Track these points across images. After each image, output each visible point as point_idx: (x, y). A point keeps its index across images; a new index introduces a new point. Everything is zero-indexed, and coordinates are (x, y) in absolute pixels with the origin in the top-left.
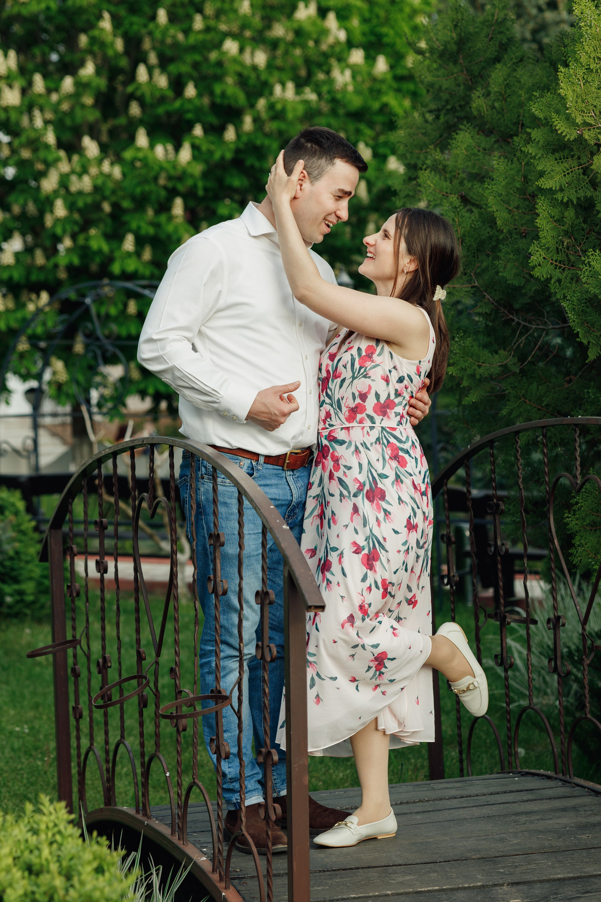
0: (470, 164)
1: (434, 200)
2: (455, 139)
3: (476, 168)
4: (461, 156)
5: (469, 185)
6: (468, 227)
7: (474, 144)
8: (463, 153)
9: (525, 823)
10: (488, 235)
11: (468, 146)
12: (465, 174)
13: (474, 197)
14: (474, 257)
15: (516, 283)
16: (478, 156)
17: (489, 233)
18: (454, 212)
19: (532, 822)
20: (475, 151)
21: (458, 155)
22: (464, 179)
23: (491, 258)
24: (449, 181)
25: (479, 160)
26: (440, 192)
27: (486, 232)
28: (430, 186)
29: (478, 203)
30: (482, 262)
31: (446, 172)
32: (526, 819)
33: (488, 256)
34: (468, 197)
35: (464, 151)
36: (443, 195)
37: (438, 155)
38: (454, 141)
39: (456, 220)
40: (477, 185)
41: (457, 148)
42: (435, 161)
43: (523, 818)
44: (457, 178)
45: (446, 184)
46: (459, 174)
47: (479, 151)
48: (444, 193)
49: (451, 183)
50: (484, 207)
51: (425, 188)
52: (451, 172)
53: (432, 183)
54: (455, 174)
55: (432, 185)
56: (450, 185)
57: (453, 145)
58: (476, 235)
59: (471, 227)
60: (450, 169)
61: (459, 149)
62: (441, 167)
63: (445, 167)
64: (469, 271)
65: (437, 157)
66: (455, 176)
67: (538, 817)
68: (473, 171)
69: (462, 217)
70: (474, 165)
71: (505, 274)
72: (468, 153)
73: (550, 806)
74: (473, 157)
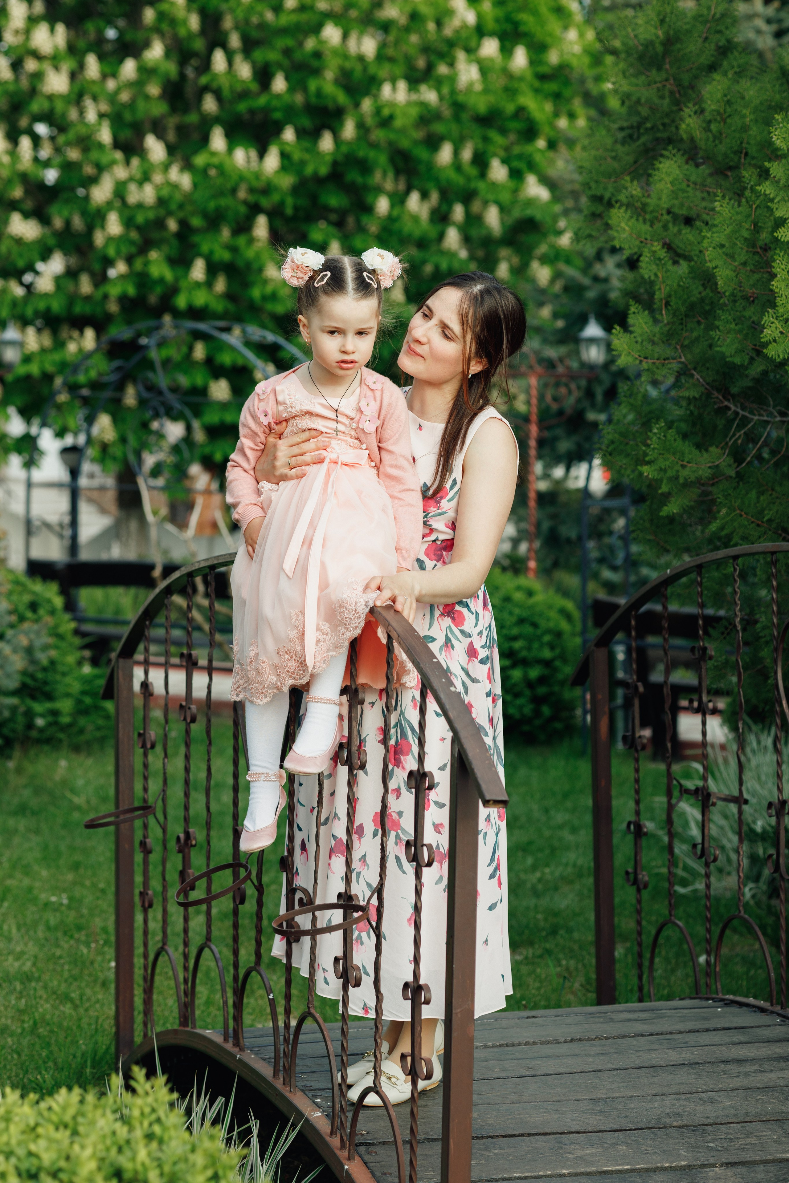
0: (676, 202)
1: (630, 248)
2: (658, 169)
3: (684, 208)
4: (665, 191)
5: (676, 229)
6: (675, 285)
7: (681, 176)
8: (668, 188)
9: (738, 1076)
10: (699, 296)
11: (676, 179)
12: (671, 215)
13: (681, 245)
14: (682, 324)
15: (737, 360)
16: (687, 192)
17: (700, 293)
18: (657, 265)
19: (747, 1075)
20: (684, 185)
21: (662, 190)
22: (668, 222)
23: (702, 327)
24: (648, 224)
25: (688, 197)
26: (637, 238)
27: (697, 291)
28: (624, 229)
29: (687, 254)
30: (692, 332)
31: (645, 212)
32: (739, 1069)
33: (699, 323)
34: (674, 246)
35: (669, 185)
36: (642, 242)
37: (635, 189)
38: (656, 173)
39: (660, 275)
40: (686, 230)
41: (660, 181)
42: (632, 196)
43: (735, 1068)
44: (659, 221)
45: (645, 228)
46: (662, 215)
47: (688, 186)
48: (643, 240)
49: (652, 226)
50: (695, 258)
51: (617, 231)
52: (652, 212)
53: (627, 225)
54: (656, 214)
55: (627, 228)
56: (650, 229)
57: (656, 178)
58: (685, 296)
59: (679, 286)
60: (651, 208)
61: (663, 182)
62: (639, 205)
63: (644, 205)
64: (674, 342)
65: (634, 192)
66: (656, 218)
67: (755, 1068)
68: (681, 212)
69: (667, 271)
70: (682, 205)
71: (724, 349)
72: (675, 188)
73: (769, 1052)
74: (680, 194)
